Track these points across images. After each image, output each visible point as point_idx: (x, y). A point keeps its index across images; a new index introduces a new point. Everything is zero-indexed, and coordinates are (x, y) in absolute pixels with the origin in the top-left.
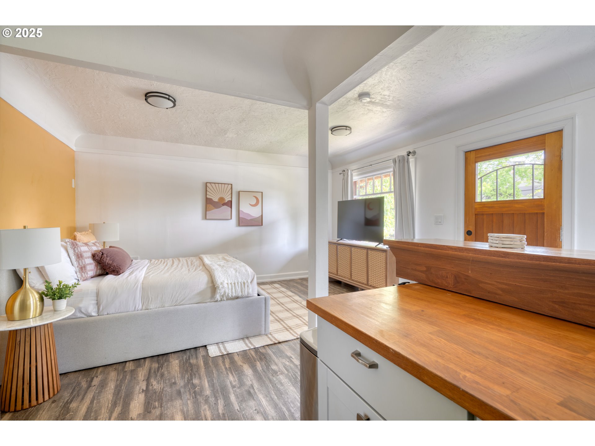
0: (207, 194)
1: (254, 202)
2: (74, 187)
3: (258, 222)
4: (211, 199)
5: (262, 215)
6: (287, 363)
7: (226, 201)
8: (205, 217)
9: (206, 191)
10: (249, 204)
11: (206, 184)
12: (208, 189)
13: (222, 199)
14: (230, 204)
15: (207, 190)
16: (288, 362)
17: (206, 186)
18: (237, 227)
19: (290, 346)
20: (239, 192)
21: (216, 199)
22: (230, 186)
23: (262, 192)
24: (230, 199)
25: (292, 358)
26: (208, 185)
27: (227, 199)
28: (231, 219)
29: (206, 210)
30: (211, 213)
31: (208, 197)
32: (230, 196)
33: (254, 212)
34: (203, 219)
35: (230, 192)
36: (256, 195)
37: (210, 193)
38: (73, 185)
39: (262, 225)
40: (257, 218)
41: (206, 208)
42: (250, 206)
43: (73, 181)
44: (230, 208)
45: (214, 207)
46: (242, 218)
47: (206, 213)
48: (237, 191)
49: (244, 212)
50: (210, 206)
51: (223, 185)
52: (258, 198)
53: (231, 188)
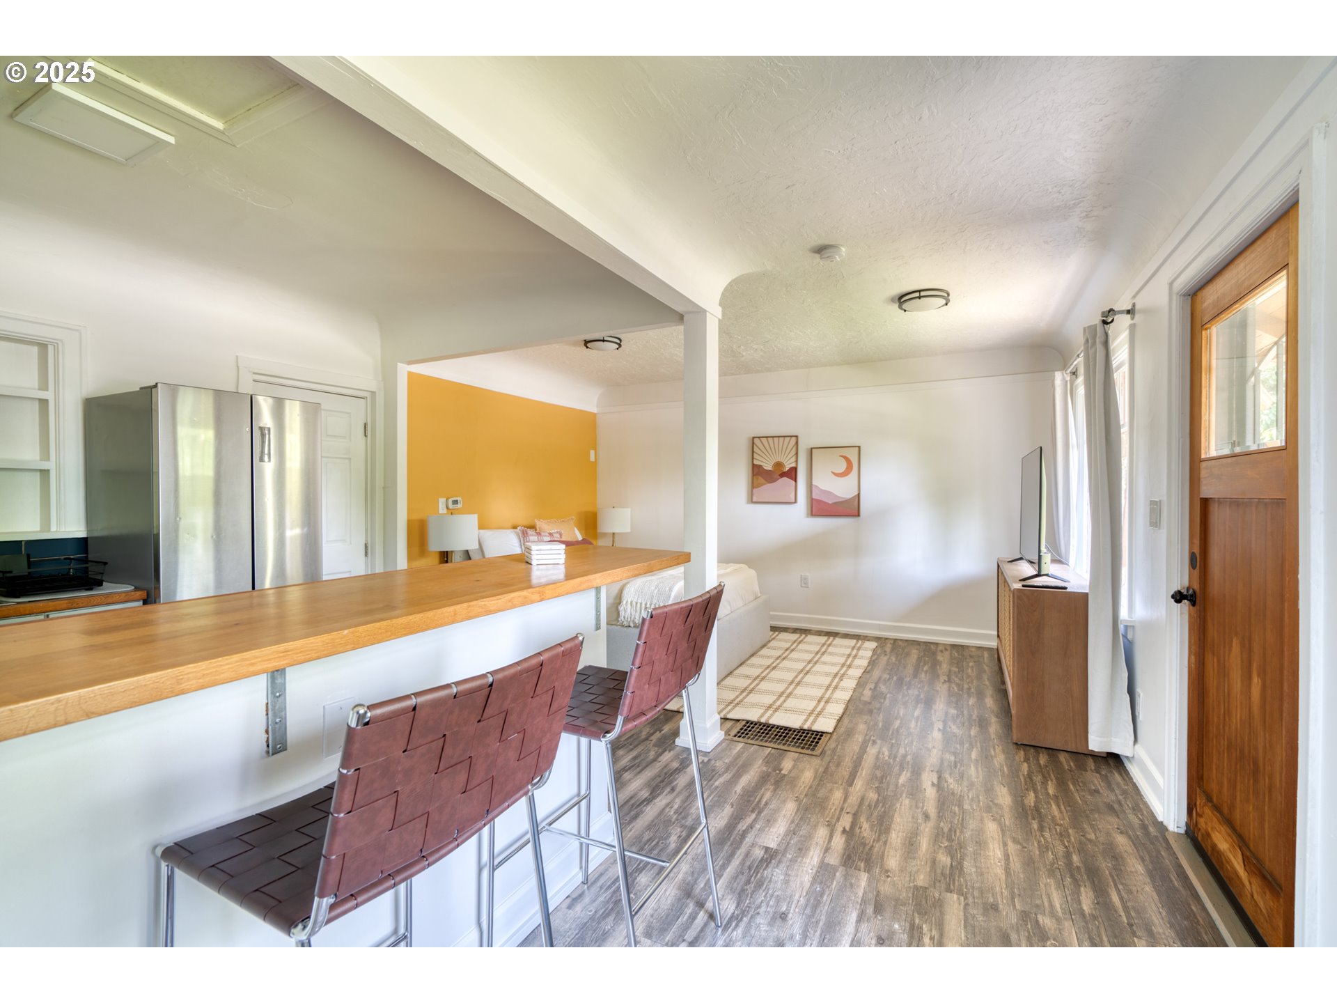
1: (842, 466)
2: (594, 460)
3: (850, 509)
4: (760, 467)
5: (859, 495)
7: (787, 469)
8: (751, 500)
9: (753, 452)
10: (832, 472)
11: (753, 440)
12: (756, 449)
13: (779, 465)
14: (792, 474)
15: (755, 451)
17: (753, 443)
18: (808, 517)
20: (812, 449)
21: (768, 466)
22: (794, 439)
23: (859, 447)
24: (794, 465)
26: (756, 441)
27: (789, 465)
28: (796, 502)
29: (753, 486)
30: (767, 490)
31: (756, 462)
32: (794, 459)
33: (841, 489)
34: (748, 503)
35: (794, 452)
36: (846, 452)
37: (759, 456)
38: (592, 458)
39: (859, 515)
40: (849, 499)
41: (753, 483)
42: (833, 475)
43: (592, 453)
44: (794, 482)
45: (766, 480)
46: (818, 501)
47: (752, 491)
48: (807, 449)
49: (821, 488)
50: (761, 480)
51: (781, 439)
52: (851, 459)
53: (797, 443)
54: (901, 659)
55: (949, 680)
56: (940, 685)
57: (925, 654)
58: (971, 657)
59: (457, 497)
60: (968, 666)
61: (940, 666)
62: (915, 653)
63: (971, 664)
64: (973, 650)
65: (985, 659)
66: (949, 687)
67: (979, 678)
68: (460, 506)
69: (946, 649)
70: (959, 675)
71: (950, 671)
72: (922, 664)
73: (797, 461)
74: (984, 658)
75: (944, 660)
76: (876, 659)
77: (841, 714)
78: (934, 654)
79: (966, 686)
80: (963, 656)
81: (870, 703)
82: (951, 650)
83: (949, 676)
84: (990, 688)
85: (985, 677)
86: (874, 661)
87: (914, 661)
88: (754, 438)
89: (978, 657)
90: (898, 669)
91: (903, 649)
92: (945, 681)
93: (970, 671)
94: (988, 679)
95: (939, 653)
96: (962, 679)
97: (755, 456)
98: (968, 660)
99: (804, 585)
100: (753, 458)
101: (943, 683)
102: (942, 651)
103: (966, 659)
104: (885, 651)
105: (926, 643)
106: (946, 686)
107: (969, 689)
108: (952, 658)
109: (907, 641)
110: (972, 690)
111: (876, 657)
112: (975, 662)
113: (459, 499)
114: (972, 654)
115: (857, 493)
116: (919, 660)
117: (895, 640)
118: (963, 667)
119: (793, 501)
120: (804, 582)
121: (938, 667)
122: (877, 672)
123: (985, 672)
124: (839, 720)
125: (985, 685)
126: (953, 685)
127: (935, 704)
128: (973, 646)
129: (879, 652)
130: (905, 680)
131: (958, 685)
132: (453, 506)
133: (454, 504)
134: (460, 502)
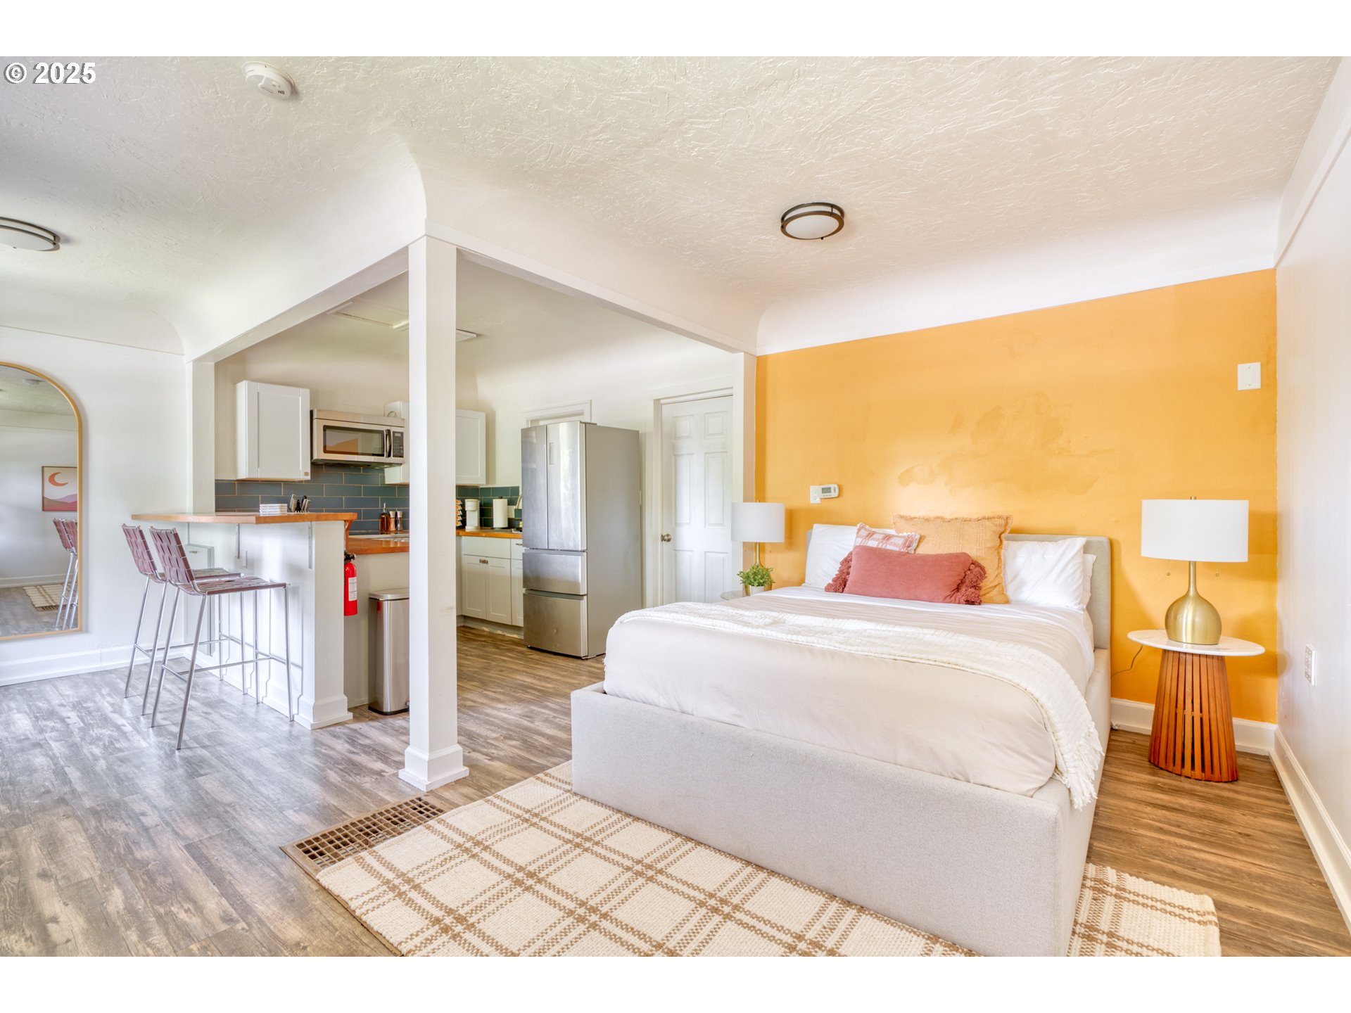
6: (493, 751)
16: (493, 753)
19: (502, 779)
25: (489, 760)
43: (1248, 371)
68: (833, 494)
132: (825, 494)
133: (825, 492)
134: (835, 490)
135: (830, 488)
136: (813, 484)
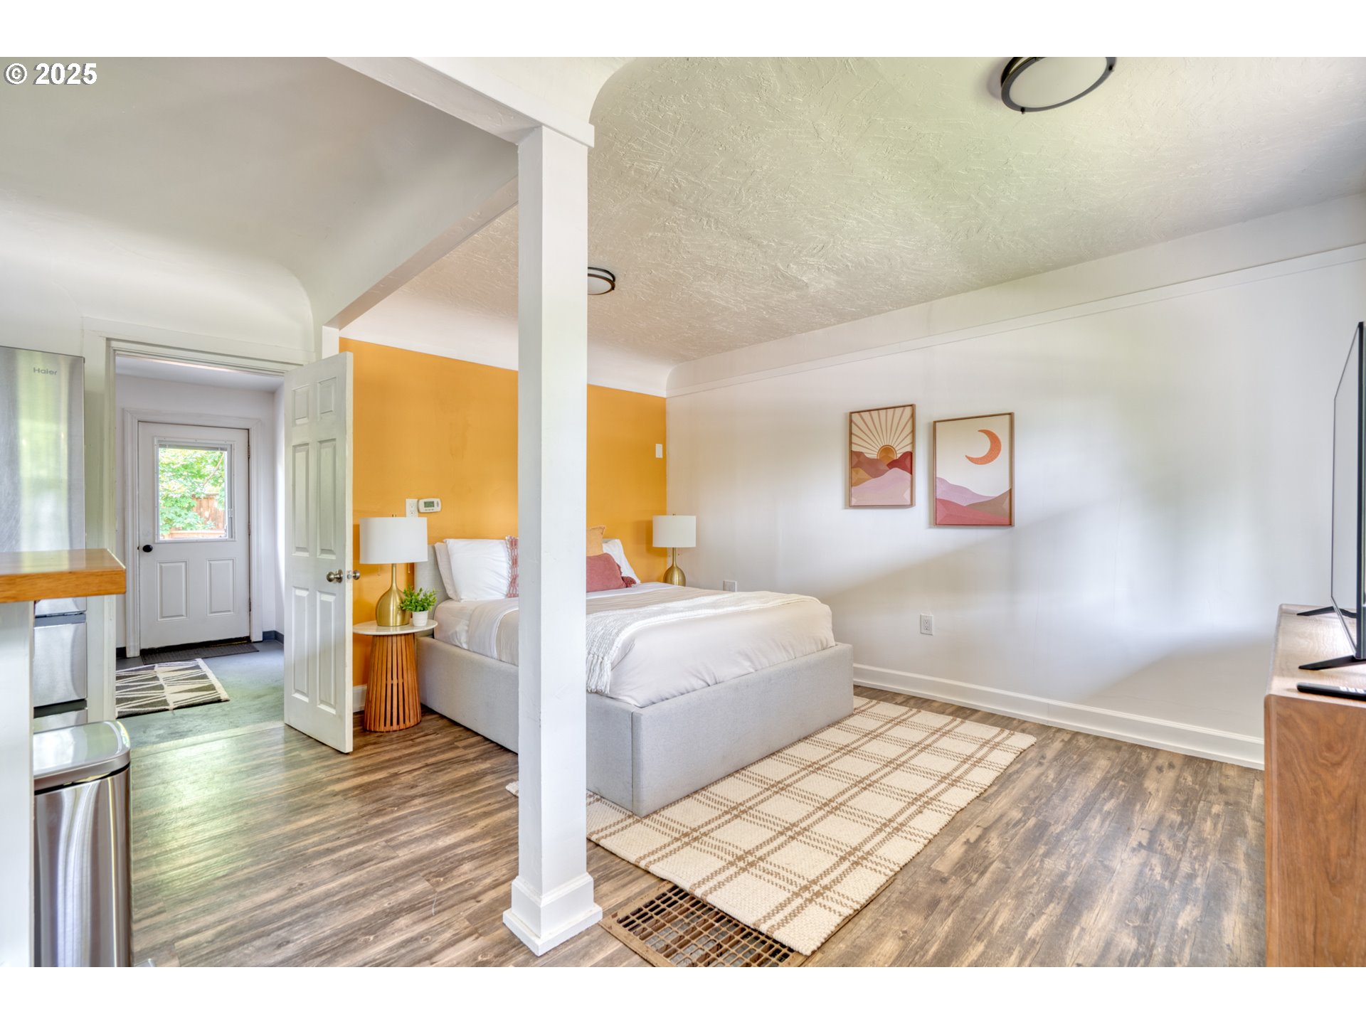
0: (853, 441)
1: (984, 447)
3: (997, 514)
4: (859, 454)
5: (1011, 492)
7: (899, 456)
8: (849, 505)
9: (851, 433)
10: (966, 456)
11: (851, 416)
12: (855, 430)
13: (887, 450)
14: (906, 462)
15: (853, 431)
17: (851, 421)
18: (930, 527)
20: (935, 422)
21: (872, 453)
22: (908, 410)
23: (1011, 414)
24: (908, 449)
26: (855, 417)
27: (900, 450)
28: (912, 504)
29: (852, 483)
30: (871, 487)
31: (855, 448)
32: (909, 440)
33: (982, 483)
34: (845, 508)
35: (909, 429)
36: (991, 425)
37: (859, 439)
38: (659, 454)
39: (1010, 524)
40: (996, 498)
41: (851, 478)
42: (968, 460)
43: (659, 448)
44: (909, 475)
45: (869, 474)
46: (945, 503)
47: (850, 491)
48: (929, 423)
49: (950, 482)
50: (862, 473)
51: (890, 411)
52: (1000, 437)
53: (913, 416)
54: (1067, 776)
55: (1150, 846)
56: (1125, 856)
57: (1121, 771)
58: (1222, 790)
59: (434, 497)
60: (1209, 812)
61: (1143, 806)
62: (1102, 764)
63: (1216, 809)
64: (1232, 773)
65: (1254, 801)
66: (1144, 865)
67: (1226, 848)
68: (436, 509)
69: (1171, 766)
70: (1180, 835)
71: (1161, 820)
72: (1106, 794)
73: (913, 443)
74: (1250, 797)
75: (1158, 791)
76: (1017, 772)
77: (863, 901)
78: (1141, 774)
79: (1185, 868)
80: (1203, 784)
81: (944, 881)
82: (1181, 770)
83: (1153, 834)
84: (1247, 882)
85: (1241, 847)
86: (1010, 775)
87: (1092, 785)
88: (851, 413)
89: (1239, 791)
90: (1049, 800)
91: (1081, 756)
92: (1140, 845)
93: (1208, 825)
94: (1247, 855)
95: (1153, 773)
96: (1181, 848)
97: (855, 439)
98: (1212, 798)
99: (923, 631)
100: (851, 443)
101: (1134, 850)
102: (1160, 769)
103: (1208, 793)
104: (1043, 757)
105: (1135, 748)
106: (1136, 860)
107: (1191, 877)
108: (1177, 788)
109: (1097, 738)
110: (1199, 880)
111: (1019, 766)
112: (1227, 803)
113: (435, 500)
114: (1226, 783)
115: (1008, 489)
116: (1104, 783)
117: (1076, 734)
118: (1195, 813)
119: (909, 503)
120: (926, 626)
121: (1138, 807)
122: (1004, 801)
123: (1243, 833)
124: (849, 920)
125: (1236, 872)
126: (1156, 861)
127: (1090, 908)
128: (1233, 766)
129: (1031, 755)
130: (1052, 829)
131: (1167, 861)
132: (427, 508)
133: (428, 507)
134: (438, 504)
135: (433, 502)
136: (410, 497)
